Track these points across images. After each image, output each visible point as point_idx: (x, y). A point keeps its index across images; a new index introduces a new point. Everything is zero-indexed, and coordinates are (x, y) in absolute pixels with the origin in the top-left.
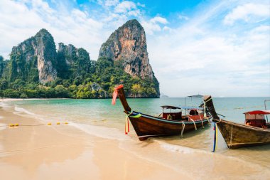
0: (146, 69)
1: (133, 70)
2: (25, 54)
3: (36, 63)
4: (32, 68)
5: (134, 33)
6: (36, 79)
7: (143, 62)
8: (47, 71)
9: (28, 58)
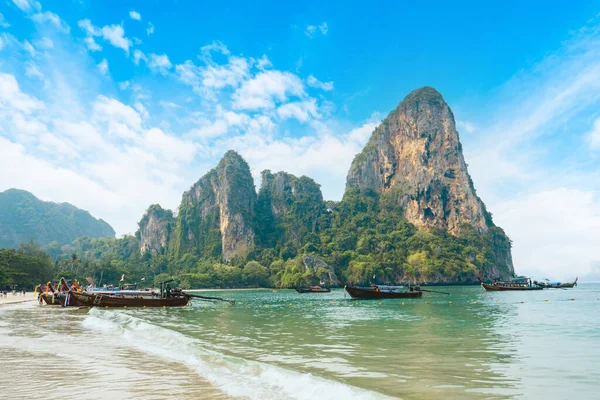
0: (463, 208)
1: (428, 213)
2: (200, 203)
3: (218, 218)
4: (211, 230)
5: (420, 123)
6: (218, 251)
7: (453, 190)
8: (235, 233)
9: (206, 211)
